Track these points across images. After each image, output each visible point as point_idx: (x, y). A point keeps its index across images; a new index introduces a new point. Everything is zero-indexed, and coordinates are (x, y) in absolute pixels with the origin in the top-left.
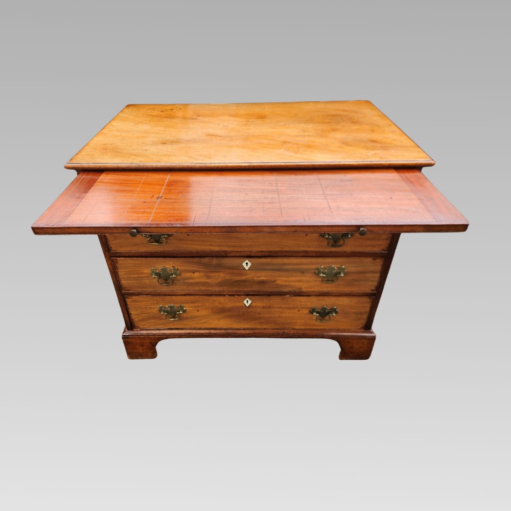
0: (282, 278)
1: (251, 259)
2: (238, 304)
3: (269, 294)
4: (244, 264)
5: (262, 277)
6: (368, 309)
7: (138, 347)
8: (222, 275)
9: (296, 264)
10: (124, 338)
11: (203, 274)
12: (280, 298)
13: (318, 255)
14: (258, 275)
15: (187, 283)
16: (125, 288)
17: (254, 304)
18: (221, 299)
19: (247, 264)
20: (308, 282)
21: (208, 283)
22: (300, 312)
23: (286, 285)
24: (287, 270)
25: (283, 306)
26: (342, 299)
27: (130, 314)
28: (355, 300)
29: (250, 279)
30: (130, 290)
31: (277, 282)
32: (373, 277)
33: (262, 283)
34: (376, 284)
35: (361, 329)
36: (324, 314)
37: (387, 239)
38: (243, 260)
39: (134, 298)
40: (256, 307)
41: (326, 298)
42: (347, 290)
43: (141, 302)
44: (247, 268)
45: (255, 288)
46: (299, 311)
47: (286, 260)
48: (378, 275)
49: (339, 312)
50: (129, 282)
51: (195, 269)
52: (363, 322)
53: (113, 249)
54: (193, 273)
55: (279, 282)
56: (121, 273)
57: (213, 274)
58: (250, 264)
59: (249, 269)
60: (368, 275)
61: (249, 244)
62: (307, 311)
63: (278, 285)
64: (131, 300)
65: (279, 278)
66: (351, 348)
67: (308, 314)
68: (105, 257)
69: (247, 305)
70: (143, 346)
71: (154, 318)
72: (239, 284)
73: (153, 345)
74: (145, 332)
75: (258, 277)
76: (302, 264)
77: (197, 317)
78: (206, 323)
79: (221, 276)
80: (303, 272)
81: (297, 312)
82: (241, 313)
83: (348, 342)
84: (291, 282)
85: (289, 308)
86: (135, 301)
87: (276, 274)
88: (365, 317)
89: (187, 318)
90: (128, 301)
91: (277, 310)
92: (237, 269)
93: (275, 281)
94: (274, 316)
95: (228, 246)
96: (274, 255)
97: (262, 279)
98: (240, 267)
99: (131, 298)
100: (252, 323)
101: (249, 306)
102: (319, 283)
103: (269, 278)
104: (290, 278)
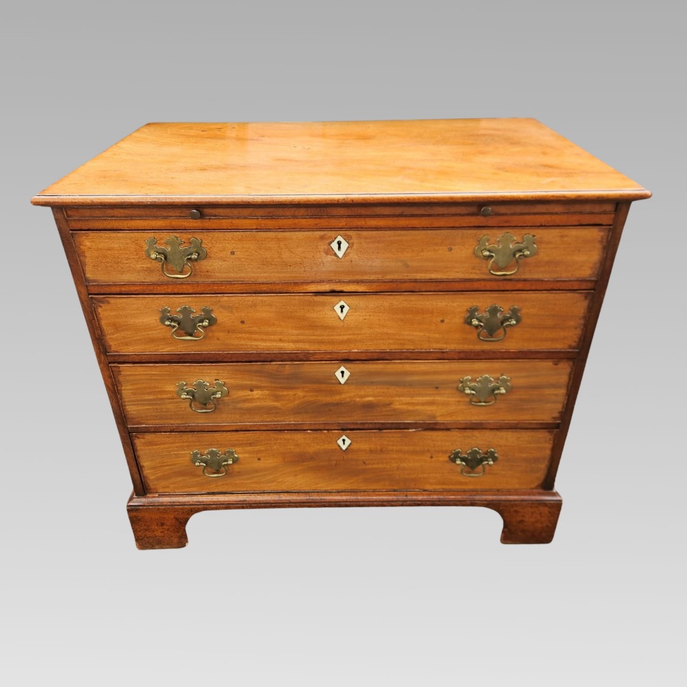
0: (402, 398)
1: (349, 365)
2: (327, 446)
3: (381, 428)
4: (338, 374)
5: (368, 396)
6: (548, 453)
7: (154, 527)
8: (300, 393)
9: (426, 373)
10: (131, 510)
11: (267, 392)
12: (399, 435)
13: (462, 355)
14: (362, 393)
15: (241, 409)
16: (133, 418)
17: (355, 446)
18: (298, 437)
19: (342, 374)
20: (446, 404)
21: (276, 408)
22: (434, 459)
23: (408, 411)
24: (411, 385)
25: (405, 448)
26: (503, 434)
27: (142, 467)
28: (526, 436)
29: (348, 400)
30: (143, 424)
31: (393, 406)
32: (556, 395)
33: (369, 406)
34: (559, 407)
35: (537, 488)
36: (473, 462)
37: (576, 328)
38: (336, 366)
39: (149, 437)
40: (359, 451)
41: (476, 433)
42: (511, 418)
43: (160, 444)
44: (342, 381)
45: (357, 418)
46: (432, 457)
47: (408, 366)
48: (563, 391)
49: (500, 458)
50: (140, 408)
51: (254, 383)
52: (541, 475)
53: (113, 348)
54: (252, 391)
55: (397, 406)
56: (127, 391)
57: (285, 393)
58: (347, 374)
59: (345, 383)
60: (547, 391)
61: (345, 337)
62: (445, 458)
63: (394, 410)
64: (143, 440)
65: (397, 399)
66: (521, 521)
67: (447, 462)
68: (100, 362)
69: (344, 447)
70: (162, 524)
71: (181, 473)
72: (330, 410)
73: (181, 523)
74: (166, 500)
75: (362, 397)
76: (435, 373)
77: (257, 471)
78: (273, 482)
79: (300, 395)
80: (437, 388)
81: (428, 459)
82: (334, 463)
83: (516, 512)
84: (417, 404)
85: (415, 453)
86: (150, 444)
87: (392, 390)
88: (543, 466)
89: (239, 473)
90: (138, 442)
91: (395, 456)
92: (325, 383)
93: (390, 404)
94: (388, 467)
95: (310, 342)
96: (388, 358)
97: (368, 401)
98: (331, 379)
99: (143, 438)
100: (352, 481)
101: (347, 449)
102: (464, 407)
103: (381, 398)
104: (415, 398)
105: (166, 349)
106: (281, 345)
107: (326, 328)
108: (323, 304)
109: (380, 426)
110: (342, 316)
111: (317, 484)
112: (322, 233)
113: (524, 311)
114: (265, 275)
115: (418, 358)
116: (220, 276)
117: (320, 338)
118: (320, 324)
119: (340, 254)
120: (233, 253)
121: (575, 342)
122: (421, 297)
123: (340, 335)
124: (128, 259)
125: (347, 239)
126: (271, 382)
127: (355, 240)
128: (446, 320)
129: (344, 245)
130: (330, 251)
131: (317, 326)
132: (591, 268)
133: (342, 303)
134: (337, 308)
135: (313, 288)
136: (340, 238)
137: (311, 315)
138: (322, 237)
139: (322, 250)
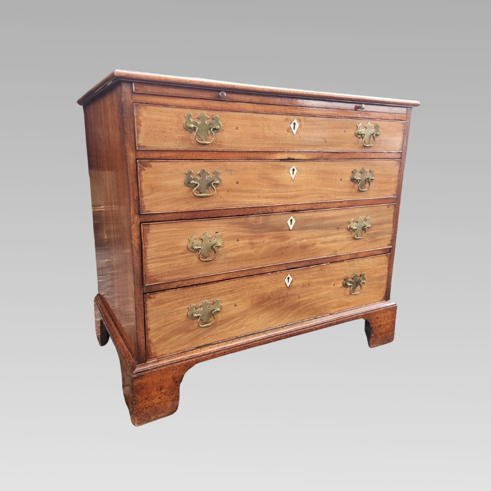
0: (321, 238)
1: (296, 215)
2: (279, 286)
4: (289, 222)
5: (304, 239)
6: (386, 271)
8: (266, 240)
9: (333, 218)
11: (247, 241)
12: (318, 269)
13: (350, 204)
14: (301, 236)
15: (229, 258)
16: (151, 277)
17: (294, 283)
18: (262, 280)
19: (291, 222)
20: (342, 241)
21: (251, 255)
22: (335, 286)
23: (324, 249)
24: (326, 227)
25: (321, 280)
26: (368, 260)
28: (377, 260)
29: (293, 243)
31: (316, 246)
32: (389, 228)
33: (304, 247)
34: (390, 236)
36: (355, 284)
37: (395, 183)
38: (288, 216)
40: (297, 286)
41: (355, 262)
42: (371, 247)
44: (291, 227)
45: (297, 257)
47: (325, 214)
48: (391, 225)
50: (158, 265)
51: (240, 234)
53: (147, 208)
54: (238, 241)
55: (319, 246)
57: (258, 241)
58: (294, 221)
59: (293, 229)
60: (385, 226)
61: (294, 193)
62: (341, 284)
63: (317, 249)
64: (154, 300)
65: (319, 239)
67: (342, 288)
69: (288, 285)
70: (161, 388)
71: (178, 331)
72: (282, 253)
75: (301, 240)
76: (337, 217)
77: (233, 317)
78: (242, 326)
79: (267, 242)
80: (338, 228)
81: (332, 286)
82: (282, 300)
84: (328, 242)
85: (326, 283)
86: (159, 303)
87: (317, 233)
88: (385, 282)
89: (222, 322)
90: (151, 302)
91: (316, 287)
92: (281, 231)
93: (315, 244)
94: (312, 297)
95: (275, 198)
96: (315, 208)
97: (304, 243)
98: (285, 227)
99: (154, 298)
100: (291, 315)
101: (290, 286)
102: (350, 242)
103: (310, 240)
104: (328, 238)
106: (259, 201)
107: (284, 186)
108: (284, 168)
109: (308, 264)
110: (293, 177)
111: (270, 322)
112: (286, 117)
113: (375, 172)
114: (254, 145)
115: (329, 207)
116: (227, 146)
117: (281, 194)
118: (281, 183)
119: (295, 132)
120: (237, 128)
121: (395, 191)
122: (332, 163)
123: (291, 192)
124: (171, 129)
125: (300, 121)
126: (251, 232)
127: (303, 123)
128: (343, 179)
129: (297, 126)
130: (289, 130)
131: (279, 185)
133: (294, 167)
134: (291, 171)
135: (279, 156)
136: (295, 121)
137: (277, 177)
138: (286, 120)
139: (286, 129)
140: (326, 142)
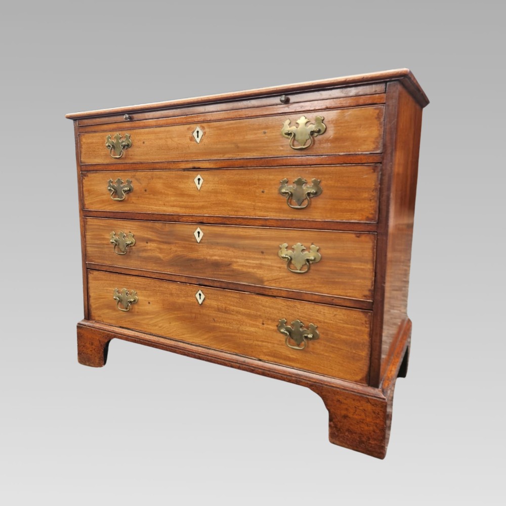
0: (239, 260)
1: (204, 227)
2: (191, 300)
3: (225, 287)
4: (196, 234)
5: (215, 255)
6: (366, 338)
8: (174, 248)
9: (254, 238)
10: (78, 328)
11: (156, 245)
12: (237, 296)
13: (280, 223)
14: (211, 252)
15: (141, 257)
16: (89, 257)
17: (208, 302)
18: (172, 287)
19: (198, 234)
20: (270, 269)
21: (159, 259)
22: (265, 326)
23: (243, 273)
24: (244, 248)
25: (243, 310)
26: (320, 308)
27: (90, 296)
28: (341, 314)
29: (202, 257)
30: (92, 261)
31: (235, 267)
32: (363, 270)
33: (216, 265)
34: (369, 284)
35: (361, 380)
36: (295, 335)
37: (371, 200)
38: (195, 227)
39: (96, 273)
40: (210, 307)
41: (297, 304)
42: (326, 291)
43: (100, 280)
44: (199, 240)
45: (208, 275)
46: (263, 324)
47: (241, 231)
48: (369, 267)
49: (321, 336)
50: (92, 249)
51: (149, 236)
52: (362, 366)
53: (87, 206)
54: (147, 243)
56: (89, 237)
57: (165, 247)
58: (201, 234)
59: (200, 242)
60: (354, 265)
61: (201, 204)
62: (273, 327)
63: (233, 271)
64: (92, 276)
65: (235, 260)
67: (275, 331)
68: (80, 216)
69: (200, 302)
70: (92, 344)
72: (191, 265)
75: (212, 256)
76: (261, 238)
77: (147, 313)
78: (156, 326)
80: (262, 253)
81: (260, 325)
82: (194, 315)
84: (249, 267)
85: (250, 316)
86: (95, 279)
87: (231, 252)
88: (364, 353)
89: (139, 314)
90: (90, 276)
91: (235, 317)
92: (188, 241)
93: (230, 264)
94: (231, 327)
95: (181, 207)
96: (228, 223)
97: (216, 260)
98: (191, 238)
99: (93, 274)
100: (205, 337)
101: (202, 303)
102: (285, 274)
103: (223, 258)
104: (248, 261)
105: (109, 208)
106: (165, 208)
107: (190, 196)
108: (188, 177)
109: (224, 285)
110: (199, 187)
111: (183, 335)
112: (188, 126)
113: (323, 183)
114: (159, 157)
115: (248, 224)
116: (137, 159)
117: (186, 204)
118: (187, 193)
119: (198, 140)
120: (144, 143)
121: (372, 214)
122: (247, 172)
123: (198, 202)
125: (203, 128)
126: (158, 237)
127: (207, 130)
128: (266, 191)
129: (201, 134)
130: (192, 139)
131: (184, 194)
132: (374, 143)
133: (199, 177)
134: (196, 181)
135: (183, 166)
136: (198, 129)
137: (182, 186)
138: (189, 129)
139: (188, 138)
140: (238, 147)
